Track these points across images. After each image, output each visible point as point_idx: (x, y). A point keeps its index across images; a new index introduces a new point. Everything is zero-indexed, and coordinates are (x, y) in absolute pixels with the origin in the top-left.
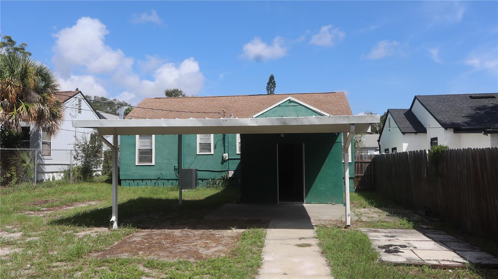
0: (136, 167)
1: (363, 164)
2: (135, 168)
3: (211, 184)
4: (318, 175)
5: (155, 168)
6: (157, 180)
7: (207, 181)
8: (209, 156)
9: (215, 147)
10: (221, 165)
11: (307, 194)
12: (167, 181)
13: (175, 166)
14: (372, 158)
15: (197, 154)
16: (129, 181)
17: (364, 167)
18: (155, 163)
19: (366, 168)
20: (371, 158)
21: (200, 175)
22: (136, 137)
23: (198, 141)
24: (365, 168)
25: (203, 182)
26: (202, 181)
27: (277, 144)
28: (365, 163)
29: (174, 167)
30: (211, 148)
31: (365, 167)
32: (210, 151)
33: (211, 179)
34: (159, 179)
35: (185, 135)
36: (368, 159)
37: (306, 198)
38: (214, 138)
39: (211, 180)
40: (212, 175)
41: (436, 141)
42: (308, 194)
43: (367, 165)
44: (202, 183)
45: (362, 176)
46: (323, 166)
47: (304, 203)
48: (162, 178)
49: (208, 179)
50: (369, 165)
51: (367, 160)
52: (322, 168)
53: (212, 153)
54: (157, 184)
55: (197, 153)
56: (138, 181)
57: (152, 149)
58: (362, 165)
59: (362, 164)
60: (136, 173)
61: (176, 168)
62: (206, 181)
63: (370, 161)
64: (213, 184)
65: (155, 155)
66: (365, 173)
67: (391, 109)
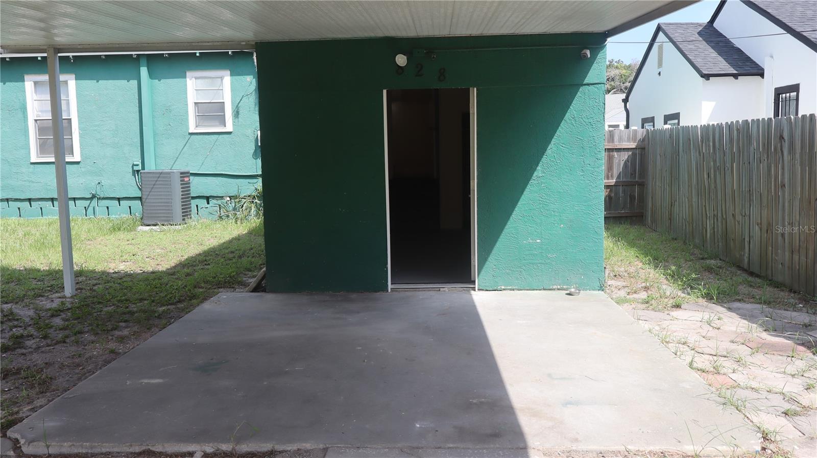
0: (32, 166)
1: (615, 154)
2: (31, 170)
3: (231, 209)
4: (523, 197)
5: (83, 169)
6: (91, 199)
7: (219, 202)
8: (221, 136)
9: (236, 114)
10: (255, 160)
11: (486, 260)
12: (117, 202)
13: (134, 165)
14: (638, 139)
15: (190, 131)
16: (19, 204)
17: (616, 161)
18: (82, 155)
19: (622, 163)
20: (634, 140)
21: (198, 186)
22: (24, 88)
23: (192, 98)
24: (619, 164)
25: (208, 203)
26: (205, 201)
27: (385, 92)
28: (619, 150)
29: (133, 168)
30: (224, 115)
31: (620, 161)
32: (224, 124)
33: (230, 197)
34: (94, 197)
35: (157, 81)
36: (629, 140)
37: (483, 272)
38: (233, 90)
39: (228, 199)
40: (232, 187)
41: (795, 93)
42: (489, 259)
43: (625, 156)
44: (208, 206)
45: (613, 184)
46: (537, 165)
47: (474, 289)
48: (102, 196)
49: (222, 198)
50: (629, 156)
51: (624, 143)
52: (535, 174)
53: (229, 128)
54: (90, 210)
55: (188, 128)
56: (40, 203)
57: (70, 119)
58: (613, 156)
59: (611, 153)
60: (33, 182)
61: (136, 168)
62: (216, 203)
63: (633, 145)
64: (234, 209)
65: (81, 136)
66: (619, 177)
67: (665, 24)
